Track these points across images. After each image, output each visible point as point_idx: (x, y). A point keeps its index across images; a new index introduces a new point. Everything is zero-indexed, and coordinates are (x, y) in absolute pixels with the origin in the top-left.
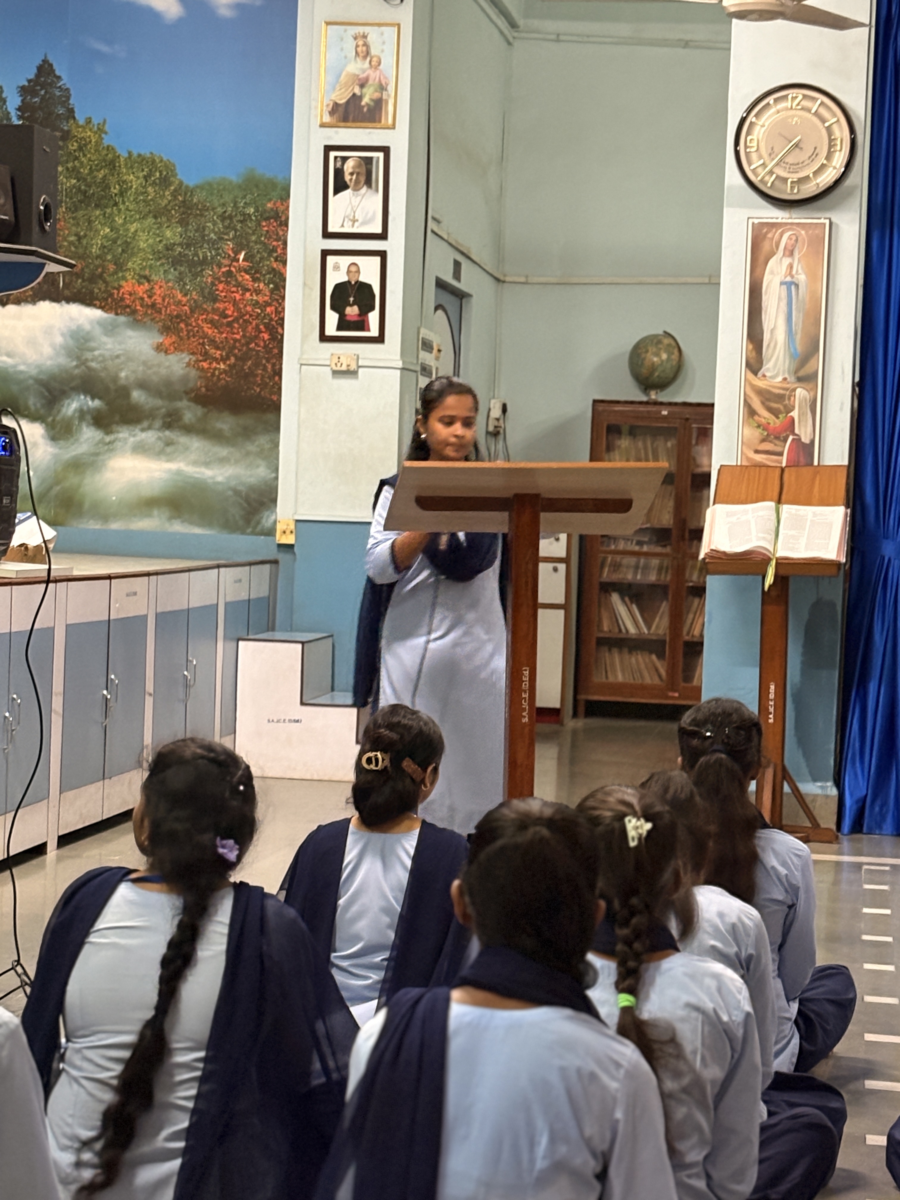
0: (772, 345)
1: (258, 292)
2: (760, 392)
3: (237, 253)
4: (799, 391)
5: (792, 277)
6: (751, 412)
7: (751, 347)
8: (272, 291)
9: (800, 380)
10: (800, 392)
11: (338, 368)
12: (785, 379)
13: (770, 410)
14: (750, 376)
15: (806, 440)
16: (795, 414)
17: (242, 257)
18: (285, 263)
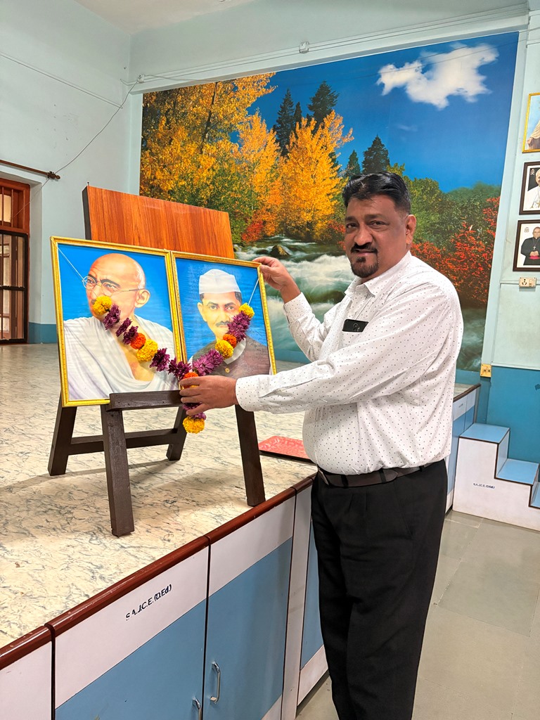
1: (478, 246)
3: (468, 226)
8: (486, 245)
11: (524, 285)
17: (471, 228)
18: (495, 230)
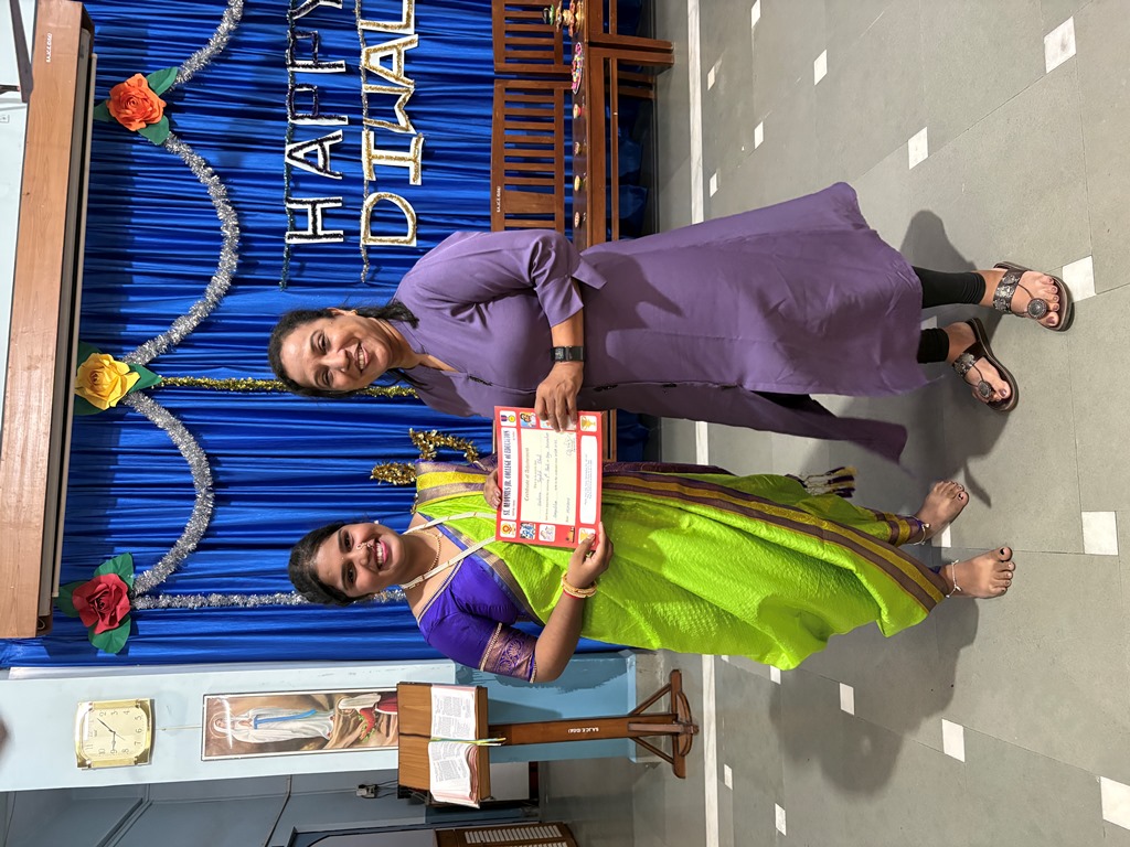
0: (305, 731)
2: (342, 737)
4: (340, 707)
5: (251, 720)
6: (358, 741)
7: (306, 747)
9: (332, 707)
10: (342, 705)
12: (331, 718)
13: (355, 728)
14: (329, 745)
15: (378, 698)
16: (358, 708)
